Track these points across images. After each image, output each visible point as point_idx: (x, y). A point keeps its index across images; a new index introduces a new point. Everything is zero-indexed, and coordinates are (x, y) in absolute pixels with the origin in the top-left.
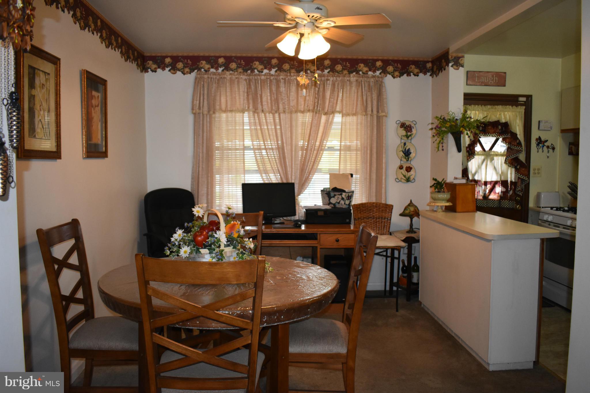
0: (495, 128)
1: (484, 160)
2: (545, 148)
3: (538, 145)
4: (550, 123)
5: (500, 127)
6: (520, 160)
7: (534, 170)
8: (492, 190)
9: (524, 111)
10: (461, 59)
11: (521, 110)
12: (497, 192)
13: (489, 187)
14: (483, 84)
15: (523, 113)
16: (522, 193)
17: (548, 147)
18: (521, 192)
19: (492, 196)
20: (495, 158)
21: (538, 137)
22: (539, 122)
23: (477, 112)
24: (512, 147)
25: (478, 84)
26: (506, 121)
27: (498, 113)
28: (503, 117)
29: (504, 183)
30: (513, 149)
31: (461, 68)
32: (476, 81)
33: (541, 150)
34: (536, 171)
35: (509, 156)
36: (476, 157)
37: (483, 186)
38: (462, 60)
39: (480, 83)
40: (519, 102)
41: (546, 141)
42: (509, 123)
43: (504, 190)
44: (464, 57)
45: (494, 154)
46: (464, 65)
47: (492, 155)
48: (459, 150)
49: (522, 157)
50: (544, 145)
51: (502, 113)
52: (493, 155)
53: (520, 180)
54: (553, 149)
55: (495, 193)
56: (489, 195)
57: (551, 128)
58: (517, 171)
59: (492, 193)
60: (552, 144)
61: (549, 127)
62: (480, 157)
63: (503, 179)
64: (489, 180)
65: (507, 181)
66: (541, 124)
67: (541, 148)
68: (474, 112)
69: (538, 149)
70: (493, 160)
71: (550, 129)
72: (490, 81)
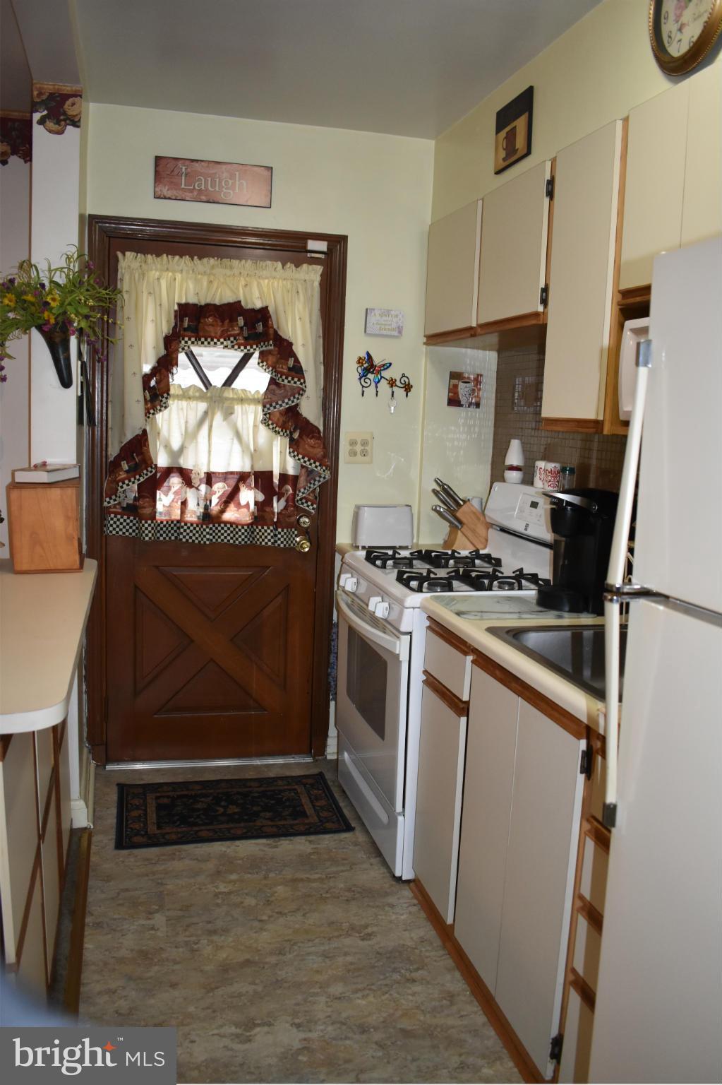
0: (227, 322)
1: (206, 413)
2: (383, 384)
3: (363, 376)
4: (396, 316)
5: (241, 321)
6: (301, 415)
7: (353, 443)
8: (231, 497)
9: (318, 278)
10: (71, 100)
11: (313, 274)
12: (243, 502)
13: (220, 488)
14: (204, 198)
15: (317, 284)
16: (315, 506)
17: (392, 383)
18: (312, 505)
19: (231, 515)
20: (238, 408)
21: (363, 355)
22: (367, 310)
23: (178, 276)
24: (280, 381)
25: (188, 195)
26: (264, 305)
27: (243, 282)
28: (256, 293)
29: (262, 479)
30: (284, 385)
31: (70, 128)
32: (183, 186)
33: (370, 391)
34: (358, 448)
35: (271, 405)
36: (174, 405)
37: (203, 487)
38: (73, 104)
39: (195, 193)
40: (309, 255)
41: (387, 366)
42: (271, 309)
43: (261, 497)
44: (81, 96)
45: (235, 397)
46: (79, 121)
47: (227, 399)
48: (66, 382)
49: (310, 409)
50: (382, 377)
51: (255, 284)
52: (233, 399)
53: (304, 470)
54: (408, 388)
55: (239, 506)
56: (223, 511)
57: (400, 329)
58: (294, 445)
59: (232, 507)
60: (404, 376)
61: (394, 325)
62: (193, 404)
63: (260, 467)
64: (218, 467)
65: (271, 473)
66: (371, 319)
67: (373, 384)
68: (170, 274)
69: (363, 387)
70: (232, 413)
71: (396, 333)
72: (225, 190)
